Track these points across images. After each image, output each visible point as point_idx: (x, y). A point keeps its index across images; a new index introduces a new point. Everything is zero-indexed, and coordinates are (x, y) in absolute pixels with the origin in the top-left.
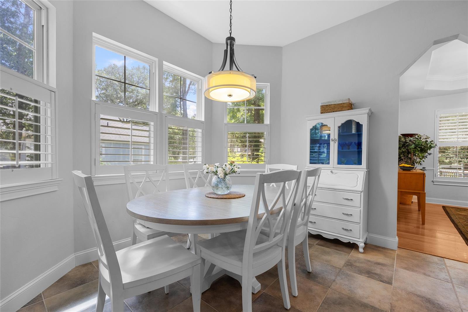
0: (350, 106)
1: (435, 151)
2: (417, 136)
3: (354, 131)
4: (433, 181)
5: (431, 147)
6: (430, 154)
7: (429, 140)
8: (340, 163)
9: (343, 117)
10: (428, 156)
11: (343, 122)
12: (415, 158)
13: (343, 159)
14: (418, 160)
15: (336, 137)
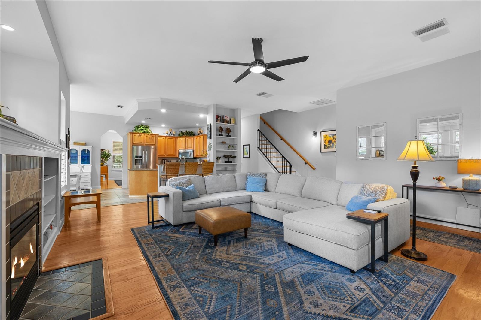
0: (85, 144)
1: (111, 158)
2: (104, 151)
3: (87, 152)
4: (111, 171)
5: (110, 156)
6: (110, 159)
7: (109, 153)
9: (83, 148)
10: (109, 160)
11: (83, 149)
12: (104, 160)
13: (83, 162)
14: (105, 161)
15: (80, 154)
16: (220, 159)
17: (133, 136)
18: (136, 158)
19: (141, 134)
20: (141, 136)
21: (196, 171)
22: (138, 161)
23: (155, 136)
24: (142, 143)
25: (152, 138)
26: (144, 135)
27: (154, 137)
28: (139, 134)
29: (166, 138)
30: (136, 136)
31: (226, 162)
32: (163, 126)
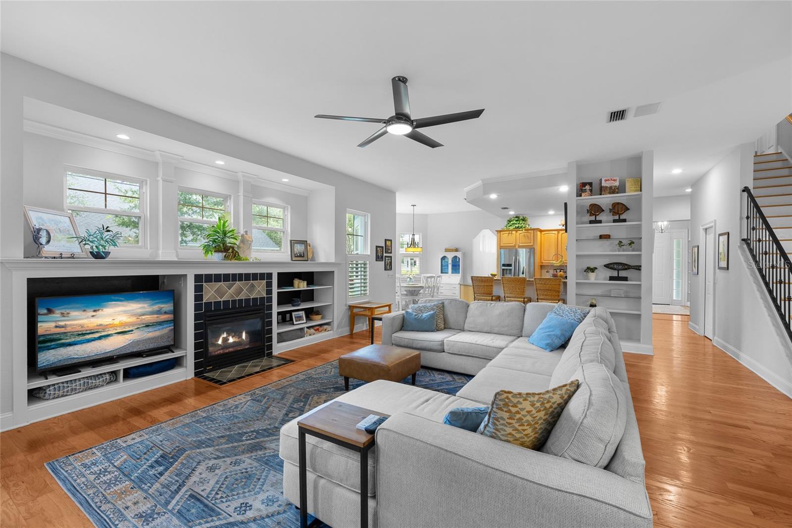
0: (457, 250)
3: (458, 260)
8: (452, 273)
9: (453, 254)
11: (453, 256)
15: (451, 262)
16: (593, 272)
17: (502, 235)
18: (503, 268)
19: (512, 231)
20: (511, 233)
21: (524, 292)
22: (508, 271)
23: (533, 231)
24: (513, 245)
25: (528, 236)
26: (516, 232)
27: (532, 234)
28: (508, 232)
29: (558, 233)
30: (505, 236)
31: (612, 278)
32: (551, 212)
